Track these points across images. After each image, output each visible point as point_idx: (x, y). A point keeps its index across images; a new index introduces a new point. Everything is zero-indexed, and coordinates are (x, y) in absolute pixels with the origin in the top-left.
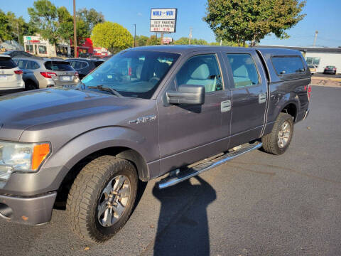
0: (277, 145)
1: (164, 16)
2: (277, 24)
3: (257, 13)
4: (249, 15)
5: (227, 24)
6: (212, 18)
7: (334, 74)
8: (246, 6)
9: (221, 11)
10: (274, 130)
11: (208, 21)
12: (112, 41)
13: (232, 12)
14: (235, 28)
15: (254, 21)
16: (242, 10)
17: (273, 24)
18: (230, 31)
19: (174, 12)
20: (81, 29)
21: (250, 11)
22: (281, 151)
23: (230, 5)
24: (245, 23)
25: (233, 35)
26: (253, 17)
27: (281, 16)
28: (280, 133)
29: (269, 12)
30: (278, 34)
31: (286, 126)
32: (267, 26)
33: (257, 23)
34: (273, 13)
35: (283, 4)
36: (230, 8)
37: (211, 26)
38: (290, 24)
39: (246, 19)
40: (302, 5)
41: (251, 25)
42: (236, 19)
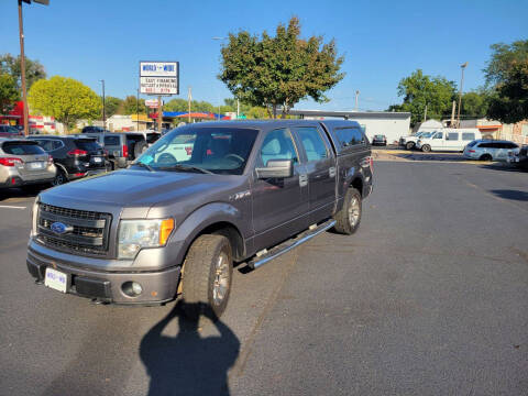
0: (348, 224)
1: (160, 72)
2: (314, 85)
3: (288, 71)
4: (278, 73)
5: (251, 84)
6: (230, 76)
7: (385, 144)
8: (273, 61)
9: (242, 67)
10: (345, 207)
11: (224, 79)
12: (65, 107)
13: (256, 68)
14: (262, 89)
15: (286, 80)
16: (269, 66)
17: (309, 84)
18: (255, 93)
19: (175, 67)
20: (8, 87)
21: (279, 68)
22: (353, 230)
23: (253, 61)
24: (275, 84)
25: (259, 99)
26: (284, 76)
27: (317, 74)
28: (350, 211)
29: (302, 70)
30: (316, 97)
31: (354, 201)
32: (303, 87)
33: (290, 83)
34: (307, 71)
35: (318, 60)
36: (252, 64)
37: (229, 86)
38: (329, 85)
39: (276, 79)
40: (340, 62)
41: (284, 86)
42: (262, 78)
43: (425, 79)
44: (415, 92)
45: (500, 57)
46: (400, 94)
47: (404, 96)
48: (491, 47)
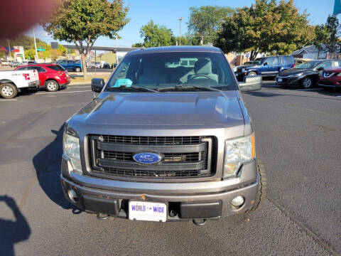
4: (84, 15)
8: (79, 6)
21: (83, 11)
24: (83, 23)
29: (101, 14)
34: (106, 16)
35: (112, 8)
39: (81, 19)
40: (126, 10)
42: (73, 18)
43: (156, 27)
44: (151, 35)
45: (195, 15)
46: (141, 36)
47: (144, 37)
48: (190, 9)
